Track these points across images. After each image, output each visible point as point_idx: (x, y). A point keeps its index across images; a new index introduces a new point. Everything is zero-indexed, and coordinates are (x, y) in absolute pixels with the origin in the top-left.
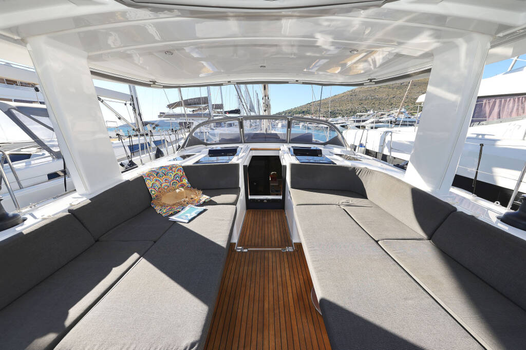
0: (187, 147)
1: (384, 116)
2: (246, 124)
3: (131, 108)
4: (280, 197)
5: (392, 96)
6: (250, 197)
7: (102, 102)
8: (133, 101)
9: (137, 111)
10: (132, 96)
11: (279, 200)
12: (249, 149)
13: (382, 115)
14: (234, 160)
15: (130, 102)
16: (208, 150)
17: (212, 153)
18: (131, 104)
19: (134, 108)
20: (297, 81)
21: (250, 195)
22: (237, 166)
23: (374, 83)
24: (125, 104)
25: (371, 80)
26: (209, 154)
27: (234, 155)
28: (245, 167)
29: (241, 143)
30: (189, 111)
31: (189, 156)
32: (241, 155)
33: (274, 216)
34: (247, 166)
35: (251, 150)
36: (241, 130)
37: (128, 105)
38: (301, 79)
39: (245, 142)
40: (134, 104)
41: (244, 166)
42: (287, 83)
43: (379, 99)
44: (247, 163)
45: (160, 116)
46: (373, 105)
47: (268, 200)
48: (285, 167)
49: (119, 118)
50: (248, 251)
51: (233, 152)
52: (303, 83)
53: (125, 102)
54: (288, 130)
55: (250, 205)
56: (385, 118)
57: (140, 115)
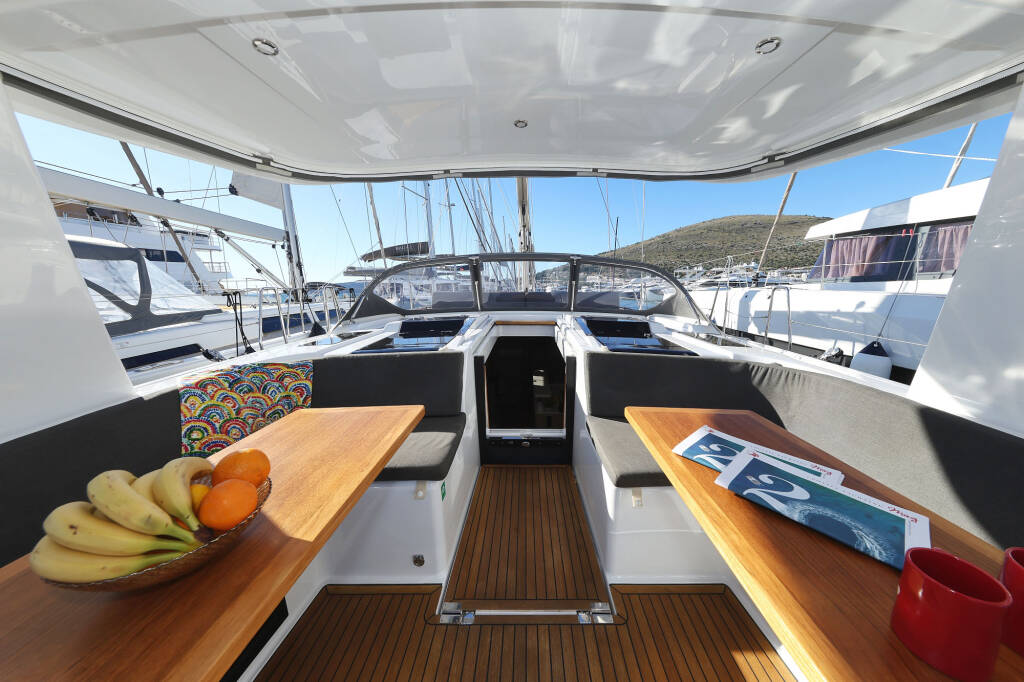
0: (356, 317)
1: (723, 275)
2: (488, 270)
3: (283, 253)
4: (561, 433)
5: (730, 244)
6: (490, 433)
7: (227, 240)
8: (288, 240)
9: (295, 259)
10: (287, 233)
11: (559, 440)
12: (492, 322)
13: (718, 273)
14: (453, 345)
15: (282, 243)
16: (400, 322)
17: (409, 330)
18: (283, 247)
19: (290, 254)
20: (595, 170)
21: (491, 427)
22: (458, 357)
23: (782, 162)
24: (274, 246)
25: (771, 159)
26: (401, 331)
27: (453, 334)
28: (478, 360)
29: (475, 309)
30: (391, 263)
31: (351, 336)
32: (470, 333)
33: (547, 484)
34: (482, 358)
35: (496, 324)
36: (476, 283)
37: (278, 247)
38: (605, 165)
39: (483, 309)
40: (289, 247)
41: (476, 358)
42: (573, 174)
43: (710, 249)
44: (484, 352)
45: (347, 273)
46: (700, 258)
47: (533, 441)
48: (572, 361)
49: (259, 271)
50: (478, 617)
51: (454, 327)
52: (610, 175)
53: (273, 242)
54: (571, 285)
55: (490, 451)
56: (724, 278)
57: (299, 265)
